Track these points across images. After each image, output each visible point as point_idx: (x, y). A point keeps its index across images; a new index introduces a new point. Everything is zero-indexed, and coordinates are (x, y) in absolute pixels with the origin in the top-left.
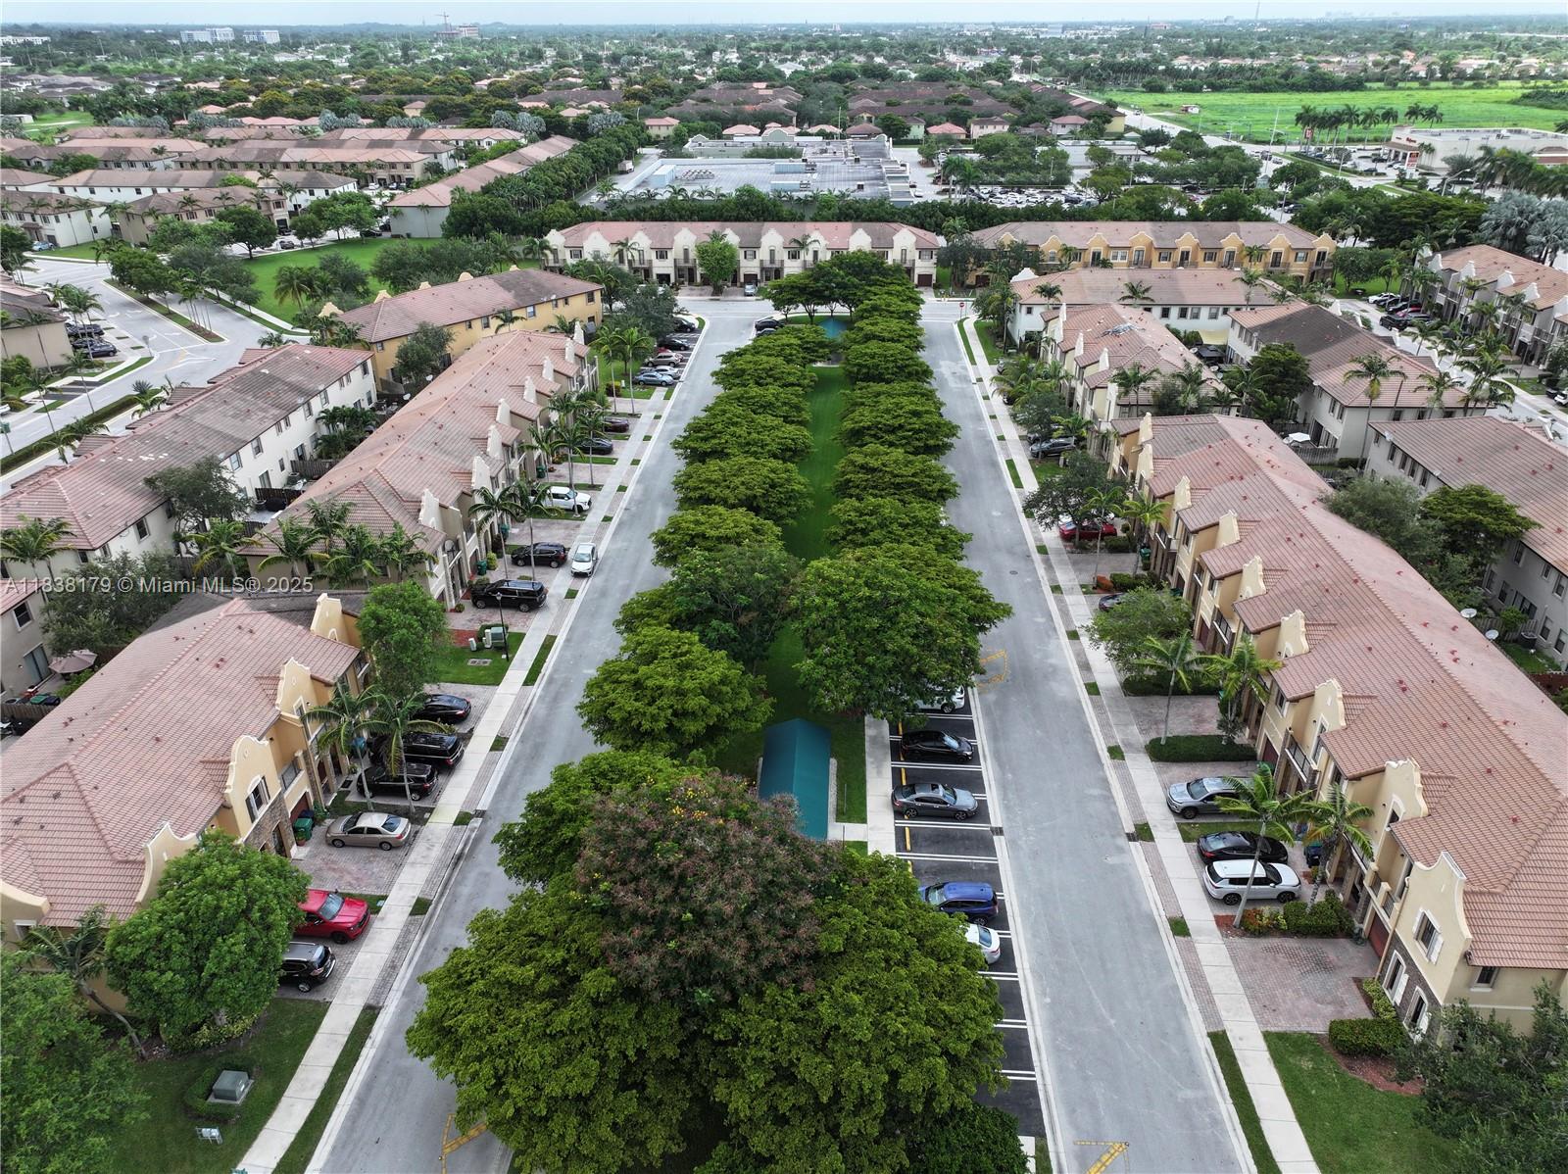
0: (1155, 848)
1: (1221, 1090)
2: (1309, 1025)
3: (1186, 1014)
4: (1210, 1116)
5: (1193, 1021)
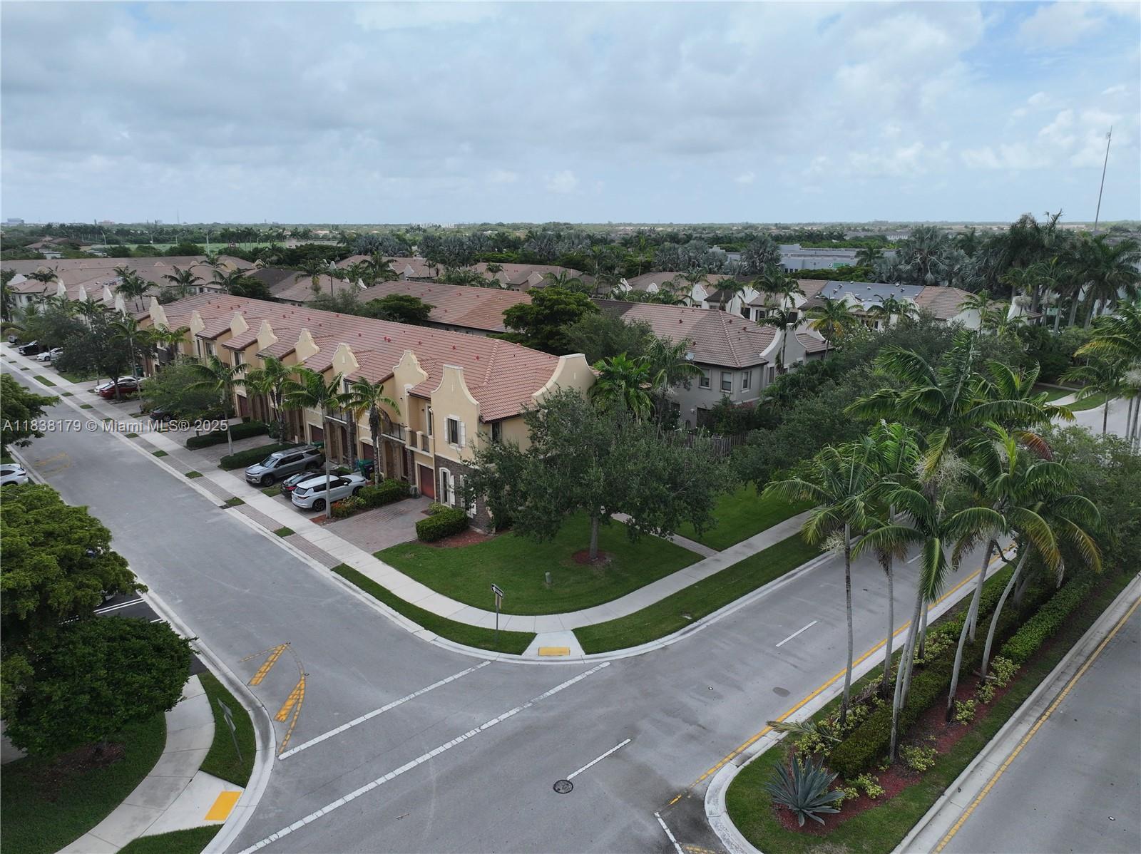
0: (249, 506)
1: (354, 590)
2: (403, 539)
3: (310, 567)
4: (351, 604)
5: (316, 569)
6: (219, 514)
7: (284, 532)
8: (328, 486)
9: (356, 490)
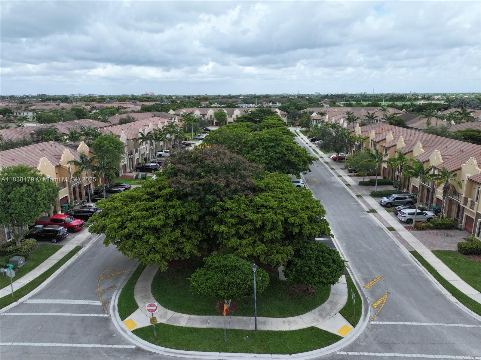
0: (378, 214)
1: (418, 264)
2: (449, 248)
3: (399, 247)
4: (416, 270)
5: (402, 249)
6: (365, 214)
7: (391, 229)
8: (415, 214)
9: (429, 219)
